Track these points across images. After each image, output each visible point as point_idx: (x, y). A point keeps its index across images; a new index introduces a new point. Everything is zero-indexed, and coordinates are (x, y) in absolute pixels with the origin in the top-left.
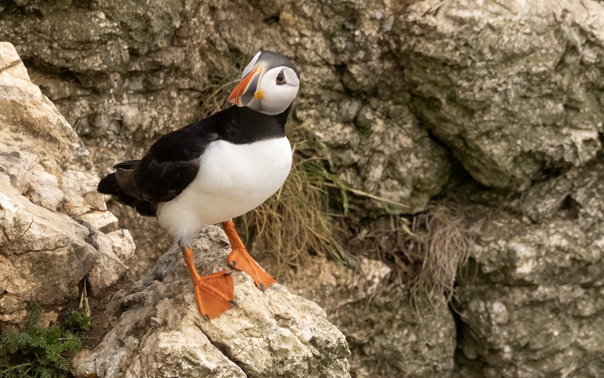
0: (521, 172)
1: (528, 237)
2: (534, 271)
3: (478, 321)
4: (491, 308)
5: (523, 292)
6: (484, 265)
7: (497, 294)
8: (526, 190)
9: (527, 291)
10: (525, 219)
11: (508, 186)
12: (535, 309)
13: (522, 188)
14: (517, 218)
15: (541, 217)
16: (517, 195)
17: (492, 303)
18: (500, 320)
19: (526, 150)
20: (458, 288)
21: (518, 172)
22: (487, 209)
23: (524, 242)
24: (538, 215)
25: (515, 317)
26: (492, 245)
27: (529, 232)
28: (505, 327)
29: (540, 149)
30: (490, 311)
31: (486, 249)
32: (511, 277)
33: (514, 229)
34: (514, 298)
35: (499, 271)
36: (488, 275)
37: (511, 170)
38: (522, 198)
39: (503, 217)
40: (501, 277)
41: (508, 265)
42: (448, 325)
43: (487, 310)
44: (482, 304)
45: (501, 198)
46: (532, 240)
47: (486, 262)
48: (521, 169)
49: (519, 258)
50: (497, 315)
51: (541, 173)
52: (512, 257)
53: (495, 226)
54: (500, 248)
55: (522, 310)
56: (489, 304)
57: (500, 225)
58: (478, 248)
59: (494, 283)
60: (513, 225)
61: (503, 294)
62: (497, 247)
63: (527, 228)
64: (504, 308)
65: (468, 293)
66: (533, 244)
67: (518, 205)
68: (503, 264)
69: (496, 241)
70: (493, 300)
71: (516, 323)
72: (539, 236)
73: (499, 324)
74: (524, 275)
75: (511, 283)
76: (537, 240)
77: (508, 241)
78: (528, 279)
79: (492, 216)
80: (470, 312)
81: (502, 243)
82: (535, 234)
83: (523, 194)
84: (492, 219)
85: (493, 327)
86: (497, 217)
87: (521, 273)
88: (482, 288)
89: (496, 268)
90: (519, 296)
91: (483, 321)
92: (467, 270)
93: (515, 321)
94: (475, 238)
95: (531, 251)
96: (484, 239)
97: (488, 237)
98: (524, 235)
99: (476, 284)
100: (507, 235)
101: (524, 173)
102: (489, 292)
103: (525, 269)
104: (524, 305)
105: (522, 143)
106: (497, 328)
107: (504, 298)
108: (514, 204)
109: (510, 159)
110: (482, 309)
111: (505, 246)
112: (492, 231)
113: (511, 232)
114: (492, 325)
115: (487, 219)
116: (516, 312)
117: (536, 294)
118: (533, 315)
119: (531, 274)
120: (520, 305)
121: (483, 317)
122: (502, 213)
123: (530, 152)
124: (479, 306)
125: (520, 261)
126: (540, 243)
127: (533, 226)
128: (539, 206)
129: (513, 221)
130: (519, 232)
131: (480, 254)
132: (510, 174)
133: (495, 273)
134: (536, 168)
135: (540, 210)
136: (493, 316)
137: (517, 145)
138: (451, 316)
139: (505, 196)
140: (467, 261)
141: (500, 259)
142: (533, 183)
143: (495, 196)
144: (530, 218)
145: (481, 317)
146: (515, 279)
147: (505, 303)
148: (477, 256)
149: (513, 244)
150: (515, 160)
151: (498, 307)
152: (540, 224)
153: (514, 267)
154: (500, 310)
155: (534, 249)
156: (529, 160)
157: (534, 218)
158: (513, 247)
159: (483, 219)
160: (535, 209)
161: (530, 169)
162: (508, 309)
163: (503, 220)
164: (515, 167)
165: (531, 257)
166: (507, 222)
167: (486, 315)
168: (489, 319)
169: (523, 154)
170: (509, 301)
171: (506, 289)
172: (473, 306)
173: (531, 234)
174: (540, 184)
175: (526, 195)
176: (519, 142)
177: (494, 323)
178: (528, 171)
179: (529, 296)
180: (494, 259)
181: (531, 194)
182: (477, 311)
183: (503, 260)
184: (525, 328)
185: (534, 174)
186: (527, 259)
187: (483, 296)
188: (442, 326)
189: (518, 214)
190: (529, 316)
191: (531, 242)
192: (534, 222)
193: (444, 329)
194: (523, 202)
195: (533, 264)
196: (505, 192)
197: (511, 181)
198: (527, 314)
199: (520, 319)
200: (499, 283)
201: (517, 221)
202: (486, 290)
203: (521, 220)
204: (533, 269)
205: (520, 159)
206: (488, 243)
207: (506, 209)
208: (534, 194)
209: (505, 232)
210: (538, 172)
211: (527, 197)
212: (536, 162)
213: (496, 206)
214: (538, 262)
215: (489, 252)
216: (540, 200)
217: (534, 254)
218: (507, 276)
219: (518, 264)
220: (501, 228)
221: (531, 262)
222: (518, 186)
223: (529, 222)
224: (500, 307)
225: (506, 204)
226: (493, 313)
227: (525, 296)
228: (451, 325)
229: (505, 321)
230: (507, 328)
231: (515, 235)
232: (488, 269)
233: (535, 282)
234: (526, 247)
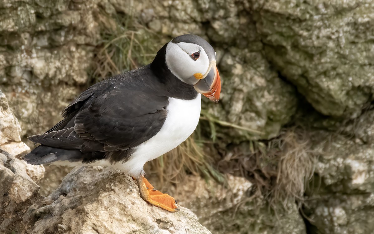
0: (353, 103)
1: (360, 155)
2: (366, 182)
3: (323, 224)
4: (333, 212)
5: (358, 199)
6: (326, 178)
7: (337, 201)
8: (358, 118)
9: (361, 198)
10: (358, 141)
11: (343, 115)
12: (369, 212)
13: (355, 116)
14: (351, 140)
15: (370, 139)
16: (351, 122)
17: (334, 209)
18: (341, 222)
19: (357, 85)
20: (307, 197)
21: (350, 103)
22: (327, 134)
23: (357, 159)
24: (368, 137)
25: (353, 219)
26: (332, 162)
27: (361, 150)
28: (345, 227)
29: (367, 84)
30: (332, 215)
31: (327, 166)
32: (348, 188)
33: (349, 149)
34: (352, 204)
35: (339, 183)
36: (330, 186)
37: (345, 101)
38: (355, 124)
39: (340, 139)
40: (340, 188)
41: (346, 178)
42: (299, 226)
43: (330, 214)
44: (326, 210)
45: (338, 124)
46: (364, 157)
47: (328, 176)
48: (353, 100)
49: (354, 172)
50: (338, 218)
51: (369, 103)
52: (348, 171)
53: (334, 147)
54: (339, 164)
55: (359, 213)
56: (331, 210)
57: (338, 146)
58: (321, 165)
59: (335, 193)
60: (348, 146)
61: (342, 201)
62: (336, 164)
63: (360, 148)
64: (343, 212)
65: (315, 201)
66: (365, 160)
67: (352, 130)
68: (341, 177)
69: (335, 159)
70: (334, 206)
71: (354, 224)
72: (369, 154)
73: (340, 225)
74: (358, 185)
75: (349, 192)
76: (368, 157)
77: (344, 158)
78: (362, 188)
79: (331, 139)
80: (316, 216)
81: (340, 160)
82: (366, 153)
83: (355, 121)
84: (332, 141)
85: (336, 228)
86: (335, 139)
87: (356, 184)
88: (326, 197)
89: (336, 181)
90: (356, 202)
91: (327, 223)
92: (313, 182)
93: (353, 222)
94: (318, 157)
95: (363, 166)
96: (326, 157)
97: (329, 156)
98: (358, 153)
99: (321, 194)
100: (344, 154)
101: (355, 104)
102: (331, 200)
103: (359, 181)
104: (359, 209)
105: (353, 79)
106: (339, 228)
107: (343, 204)
108: (348, 129)
109: (344, 92)
110: (326, 213)
111: (343, 163)
112: (331, 151)
113: (347, 151)
114: (334, 226)
115: (327, 142)
116: (354, 215)
117: (368, 200)
118: (367, 217)
119: (364, 184)
120: (356, 210)
121: (328, 220)
122: (339, 136)
123: (359, 87)
124: (323, 211)
125: (355, 174)
126: (370, 159)
127: (365, 146)
128: (369, 130)
129: (349, 142)
130: (353, 151)
131: (323, 170)
132: (344, 105)
133: (336, 185)
134: (364, 99)
135: (370, 133)
136: (335, 219)
137: (349, 81)
138: (301, 220)
139: (341, 122)
140: (312, 175)
141: (339, 174)
142: (363, 111)
143: (333, 123)
144: (361, 139)
145: (326, 220)
146: (352, 188)
147: (344, 208)
148: (321, 172)
149: (349, 161)
150: (348, 94)
151: (339, 212)
152: (370, 144)
153: (350, 179)
154: (341, 214)
155: (366, 164)
156: (359, 93)
157: (365, 139)
158: (349, 163)
159: (324, 142)
160: (365, 132)
161: (360, 100)
162: (347, 213)
163: (340, 142)
164: (348, 99)
165: (363, 171)
166: (343, 143)
167: (329, 218)
168: (332, 221)
169: (354, 88)
170: (348, 206)
171: (345, 197)
172: (319, 211)
173: (363, 152)
174: (369, 112)
175: (358, 122)
176: (350, 79)
177: (336, 224)
178: (359, 102)
179: (364, 202)
180: (334, 173)
181: (362, 120)
182: (322, 215)
183: (342, 174)
184: (361, 228)
185: (364, 104)
186: (360, 173)
187: (326, 203)
188: (294, 228)
189: (352, 137)
190: (364, 218)
191: (363, 159)
192: (365, 143)
193: (296, 230)
194: (356, 126)
195: (365, 176)
196: (340, 119)
197: (345, 111)
198: (363, 217)
199: (357, 220)
200: (339, 192)
201: (352, 143)
202: (329, 198)
203: (354, 142)
204: (366, 180)
205: (352, 93)
206: (329, 160)
207: (342, 133)
208: (364, 120)
209: (342, 151)
210: (367, 102)
211: (359, 123)
212: (365, 94)
213: (334, 131)
214: (369, 174)
215: (330, 168)
216: (369, 125)
217: (366, 168)
218: (346, 187)
219: (353, 177)
220: (338, 149)
221: (364, 175)
222: (351, 114)
223: (361, 143)
224: (340, 212)
225: (342, 129)
226: (335, 216)
227: (360, 202)
228: (302, 227)
229: (345, 223)
230: (347, 228)
231: (350, 154)
232: (329, 182)
233: (368, 191)
234: (360, 163)
